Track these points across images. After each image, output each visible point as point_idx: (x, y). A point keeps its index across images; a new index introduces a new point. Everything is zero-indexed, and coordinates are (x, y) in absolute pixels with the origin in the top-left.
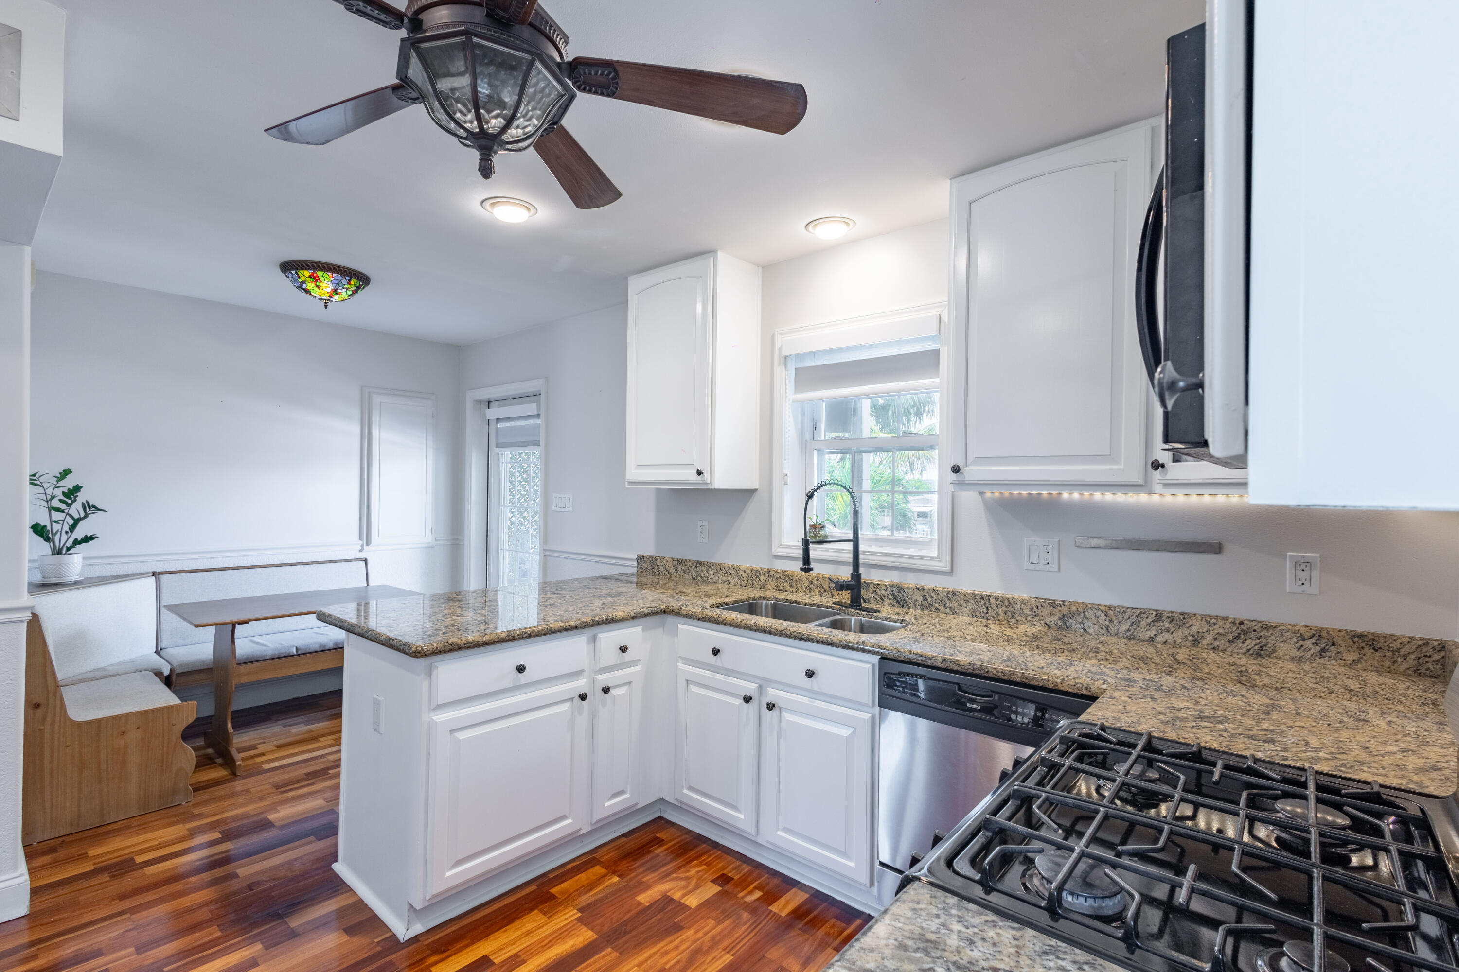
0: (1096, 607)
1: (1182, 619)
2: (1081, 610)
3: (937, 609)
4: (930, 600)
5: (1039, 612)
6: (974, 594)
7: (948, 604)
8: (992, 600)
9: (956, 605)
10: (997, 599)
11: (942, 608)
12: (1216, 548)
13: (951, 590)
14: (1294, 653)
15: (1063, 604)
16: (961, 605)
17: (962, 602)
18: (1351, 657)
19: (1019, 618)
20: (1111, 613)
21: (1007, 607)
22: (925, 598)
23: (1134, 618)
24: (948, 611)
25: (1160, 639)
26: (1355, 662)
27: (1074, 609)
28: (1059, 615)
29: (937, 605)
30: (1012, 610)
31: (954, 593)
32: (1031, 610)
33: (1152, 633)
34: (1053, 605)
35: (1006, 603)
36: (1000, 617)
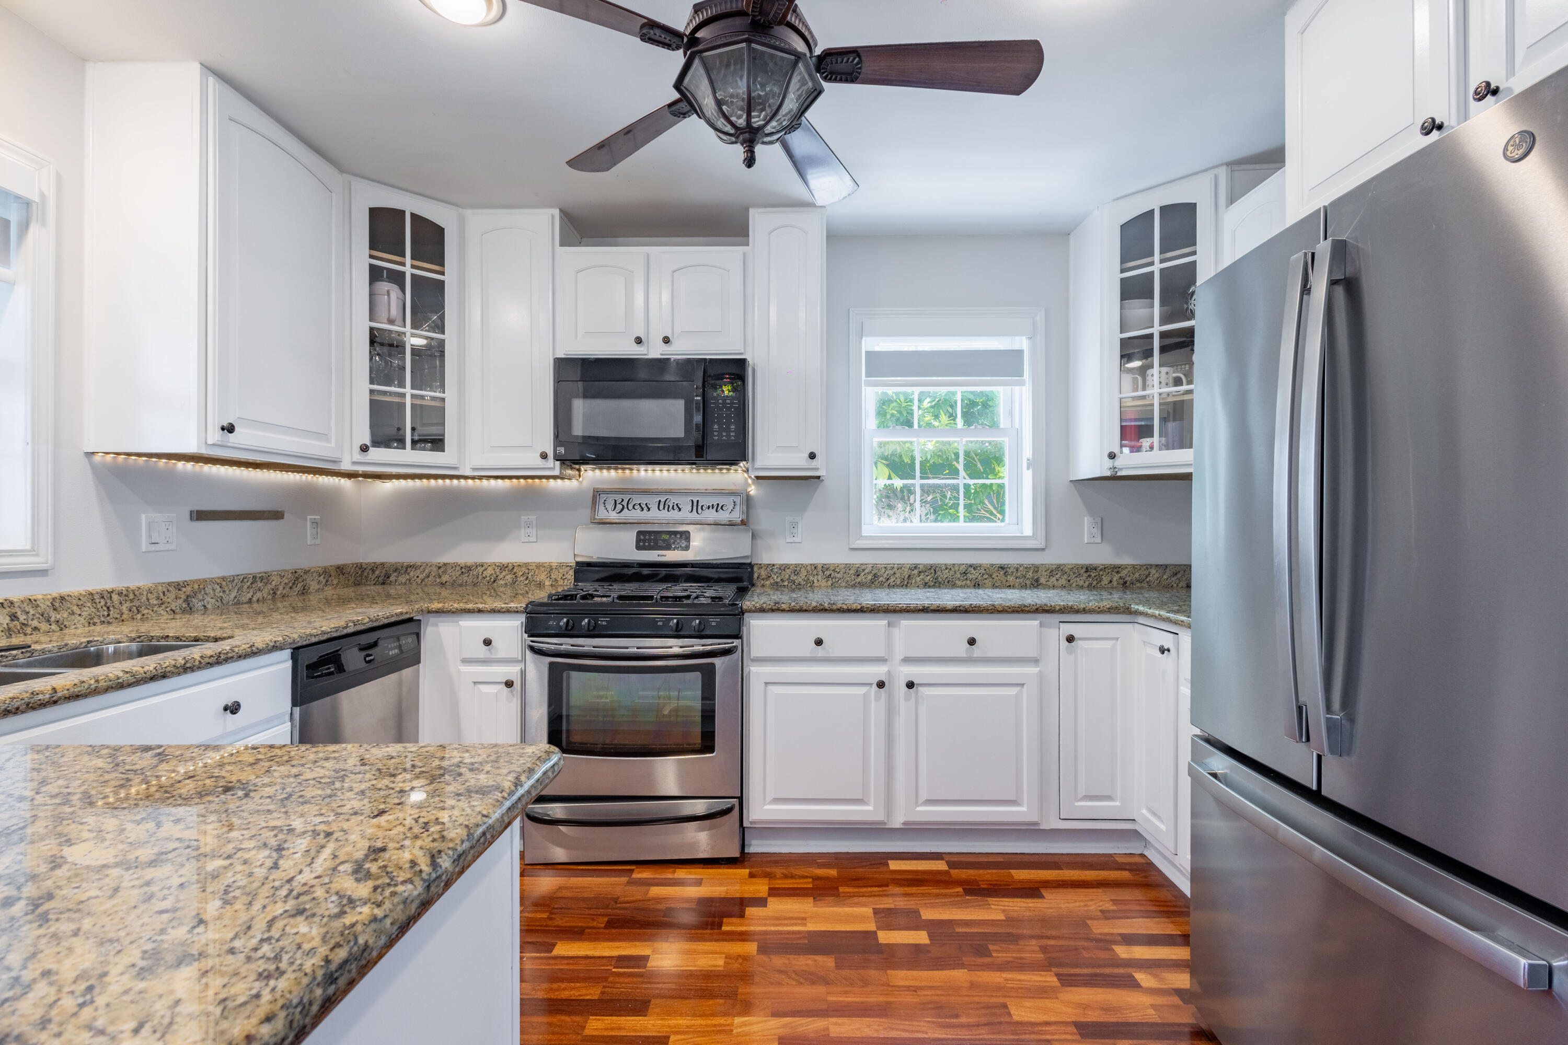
0: (212, 581)
1: (265, 578)
2: (203, 584)
3: (35, 629)
4: (22, 618)
5: (165, 599)
6: (91, 594)
7: (54, 616)
8: (115, 597)
9: (65, 615)
10: (120, 594)
11: (44, 626)
12: (277, 515)
13: (55, 595)
14: (317, 587)
15: (186, 584)
16: (73, 613)
17: (75, 608)
18: (335, 582)
19: (146, 611)
20: (224, 583)
21: (132, 601)
22: (14, 617)
23: (239, 585)
24: (54, 627)
25: (255, 599)
26: (337, 584)
27: (196, 587)
28: (184, 597)
29: (35, 623)
30: (137, 603)
31: (62, 598)
32: (158, 598)
33: (249, 595)
34: (178, 586)
35: (131, 596)
36: (125, 616)
